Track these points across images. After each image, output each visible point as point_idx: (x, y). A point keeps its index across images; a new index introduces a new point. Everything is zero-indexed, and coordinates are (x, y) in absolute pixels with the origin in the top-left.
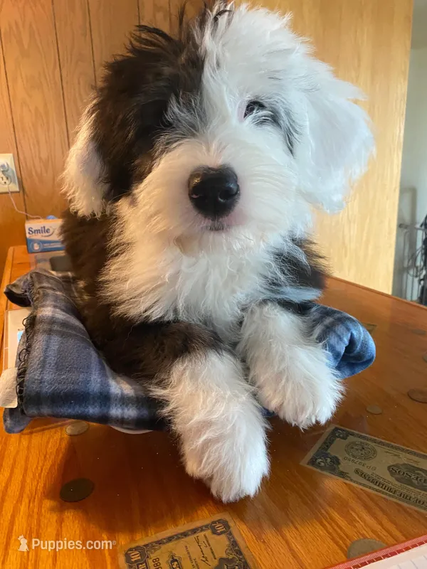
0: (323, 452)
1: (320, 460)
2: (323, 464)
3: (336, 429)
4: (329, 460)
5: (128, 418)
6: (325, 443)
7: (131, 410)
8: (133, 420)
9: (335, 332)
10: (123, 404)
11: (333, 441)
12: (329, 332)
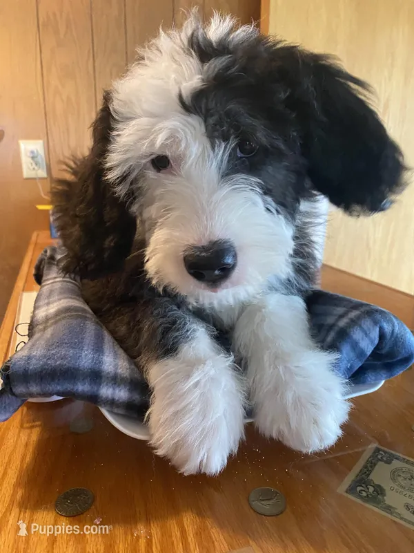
0: (363, 480)
1: (361, 488)
2: (364, 494)
3: (378, 450)
4: (371, 489)
5: (118, 400)
6: (365, 467)
7: (122, 391)
8: (123, 402)
9: (360, 326)
10: (115, 384)
11: (375, 465)
12: (354, 326)
